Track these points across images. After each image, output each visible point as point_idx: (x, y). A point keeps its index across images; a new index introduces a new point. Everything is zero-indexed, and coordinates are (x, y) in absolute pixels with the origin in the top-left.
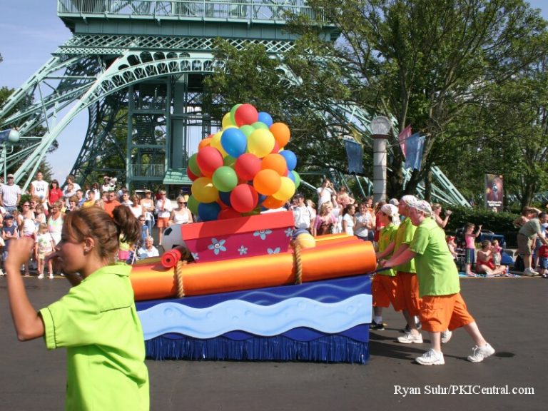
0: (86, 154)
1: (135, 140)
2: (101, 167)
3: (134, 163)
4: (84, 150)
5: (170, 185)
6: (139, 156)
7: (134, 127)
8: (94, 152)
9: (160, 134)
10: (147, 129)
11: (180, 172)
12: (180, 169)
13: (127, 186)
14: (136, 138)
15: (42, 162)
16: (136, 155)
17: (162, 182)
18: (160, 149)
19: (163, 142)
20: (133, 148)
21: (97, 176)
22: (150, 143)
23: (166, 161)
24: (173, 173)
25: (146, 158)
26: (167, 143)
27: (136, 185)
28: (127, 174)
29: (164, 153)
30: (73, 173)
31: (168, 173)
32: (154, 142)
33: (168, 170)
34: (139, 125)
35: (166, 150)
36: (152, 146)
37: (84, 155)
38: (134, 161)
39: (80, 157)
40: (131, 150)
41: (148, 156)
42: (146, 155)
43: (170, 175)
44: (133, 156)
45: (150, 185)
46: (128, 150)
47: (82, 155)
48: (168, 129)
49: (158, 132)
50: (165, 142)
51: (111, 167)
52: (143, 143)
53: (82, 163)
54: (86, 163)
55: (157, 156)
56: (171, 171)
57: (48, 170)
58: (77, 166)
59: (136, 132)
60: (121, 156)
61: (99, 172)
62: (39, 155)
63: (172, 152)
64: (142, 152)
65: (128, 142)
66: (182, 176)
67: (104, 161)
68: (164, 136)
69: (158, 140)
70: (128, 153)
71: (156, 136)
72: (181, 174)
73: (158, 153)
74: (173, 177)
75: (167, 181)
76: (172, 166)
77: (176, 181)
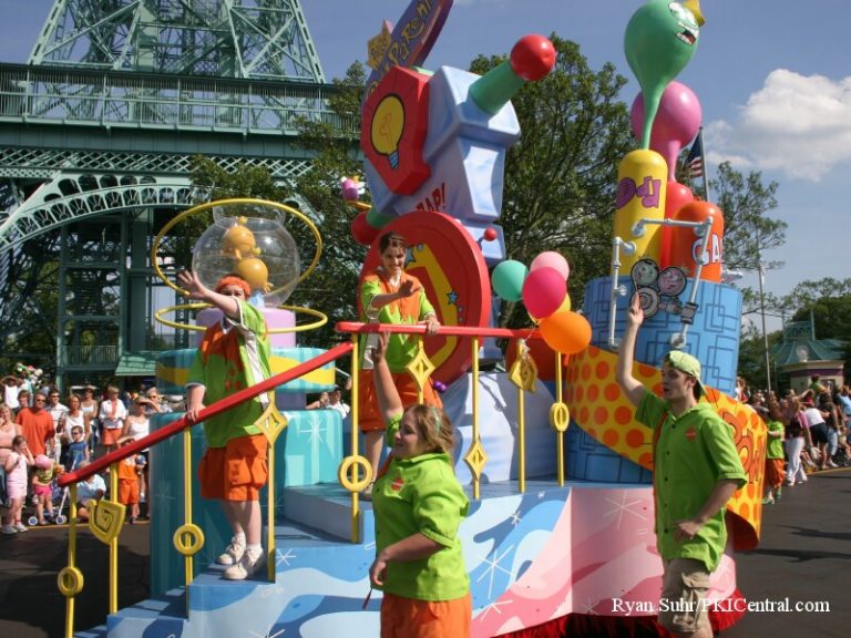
1: (70, 308)
2: (16, 351)
3: (69, 344)
5: (126, 377)
6: (77, 334)
7: (69, 288)
8: (5, 328)
9: (110, 298)
10: (90, 292)
11: (143, 356)
12: (143, 352)
13: (58, 380)
14: (73, 305)
16: (72, 331)
17: (113, 372)
18: (111, 322)
19: (116, 310)
20: (67, 321)
22: (94, 314)
23: (120, 341)
24: (131, 359)
25: (89, 337)
26: (121, 313)
27: (72, 378)
28: (59, 362)
29: (117, 328)
31: (124, 358)
32: (101, 311)
33: (123, 354)
34: (76, 286)
35: (119, 323)
36: (98, 318)
38: (69, 340)
40: (64, 324)
41: (92, 333)
42: (88, 332)
43: (127, 362)
44: (67, 333)
45: (94, 377)
46: (59, 325)
48: (122, 291)
49: (108, 295)
50: (118, 312)
51: (32, 350)
52: (83, 312)
55: (106, 333)
56: (127, 356)
59: (73, 296)
60: (48, 333)
61: (11, 358)
63: (129, 325)
64: (82, 326)
65: (60, 312)
66: (145, 363)
67: (21, 340)
68: (117, 302)
69: (108, 307)
70: (59, 330)
71: (104, 302)
72: (143, 360)
73: (107, 328)
74: (130, 365)
75: (122, 370)
76: (130, 348)
77: (137, 370)
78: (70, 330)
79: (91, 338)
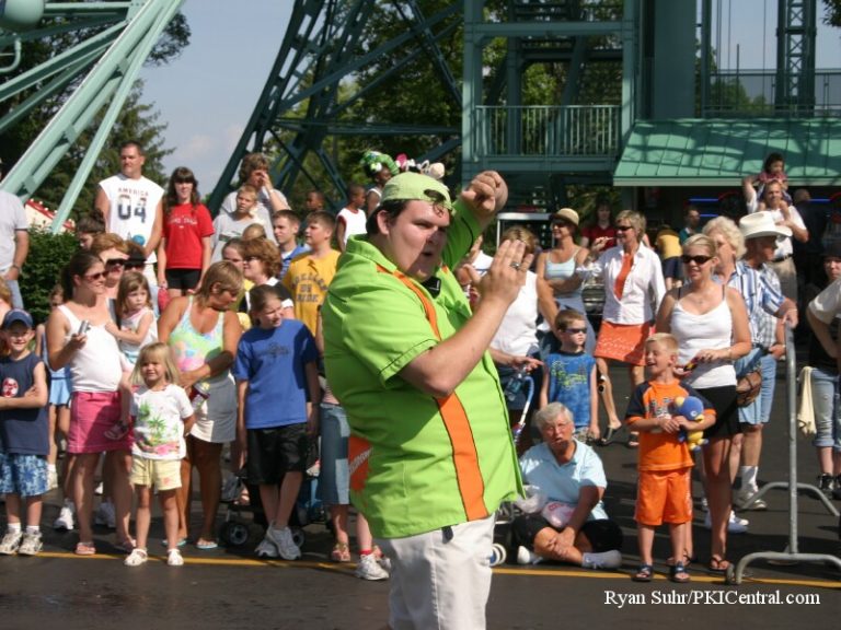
0: (301, 68)
2: (359, 121)
3: (491, 100)
4: (292, 53)
5: (641, 189)
6: (511, 74)
8: (333, 59)
11: (687, 133)
12: (687, 122)
15: (127, 105)
16: (500, 67)
17: (608, 176)
18: (600, 39)
19: (615, 5)
20: (488, 38)
21: (342, 155)
22: (557, 17)
24: (654, 140)
25: (541, 81)
26: (629, 12)
28: (467, 147)
29: (617, 57)
30: (250, 147)
31: (635, 139)
33: (633, 128)
35: (623, 41)
36: (565, 28)
37: (292, 71)
38: (492, 91)
39: (275, 79)
40: (479, 47)
41: (551, 71)
42: (541, 67)
43: (645, 148)
44: (486, 71)
45: (557, 190)
46: (466, 49)
47: (283, 74)
50: (618, 10)
51: (399, 117)
52: (528, 14)
53: (282, 105)
54: (296, 106)
55: (589, 70)
56: (645, 133)
57: (152, 133)
58: (263, 118)
60: (438, 71)
61: (348, 138)
62: (117, 74)
63: (647, 51)
64: (526, 52)
65: (468, 14)
66: (693, 153)
67: (370, 92)
70: (467, 62)
72: (689, 143)
73: (590, 57)
74: (652, 156)
75: (629, 171)
76: (652, 113)
77: (671, 171)
78: (492, 65)
79: (546, 84)
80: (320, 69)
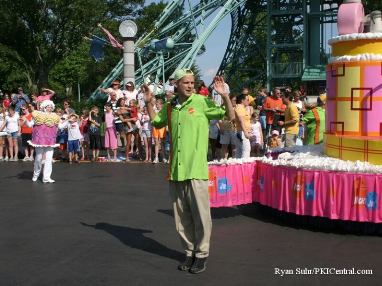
0: (230, 56)
1: (273, 40)
2: (244, 67)
3: (273, 62)
4: (228, 53)
5: (308, 81)
6: (278, 56)
7: (273, 28)
8: (238, 54)
9: (297, 33)
10: (285, 30)
11: (318, 68)
12: (319, 66)
14: (275, 38)
15: (192, 65)
16: (275, 54)
17: (299, 78)
18: (298, 47)
19: (302, 40)
20: (272, 48)
21: (240, 75)
22: (288, 43)
23: (304, 61)
24: (311, 70)
25: (285, 57)
26: (304, 41)
27: (276, 83)
28: (268, 75)
29: (302, 52)
30: (220, 74)
31: (306, 70)
32: (292, 41)
33: (306, 68)
34: (277, 26)
35: (303, 48)
36: (290, 45)
37: (228, 57)
38: (273, 60)
39: (225, 59)
40: (271, 50)
41: (287, 55)
42: (285, 54)
43: (309, 72)
44: (272, 55)
45: (289, 82)
46: (268, 51)
47: (226, 57)
48: (305, 28)
49: (296, 31)
50: (302, 41)
51: (253, 66)
52: (281, 42)
53: (226, 64)
54: (229, 65)
55: (295, 55)
56: (309, 69)
57: (198, 71)
58: (222, 67)
59: (275, 32)
60: (261, 55)
61: (241, 71)
62: (190, 59)
63: (309, 50)
64: (281, 51)
65: (268, 42)
66: (320, 73)
67: (246, 61)
68: (301, 35)
69: (296, 39)
70: (268, 54)
71: (294, 36)
72: (319, 71)
73: (296, 51)
74: (311, 74)
75: (305, 77)
76: (310, 64)
77: (315, 77)
78: (274, 54)
80: (235, 56)
